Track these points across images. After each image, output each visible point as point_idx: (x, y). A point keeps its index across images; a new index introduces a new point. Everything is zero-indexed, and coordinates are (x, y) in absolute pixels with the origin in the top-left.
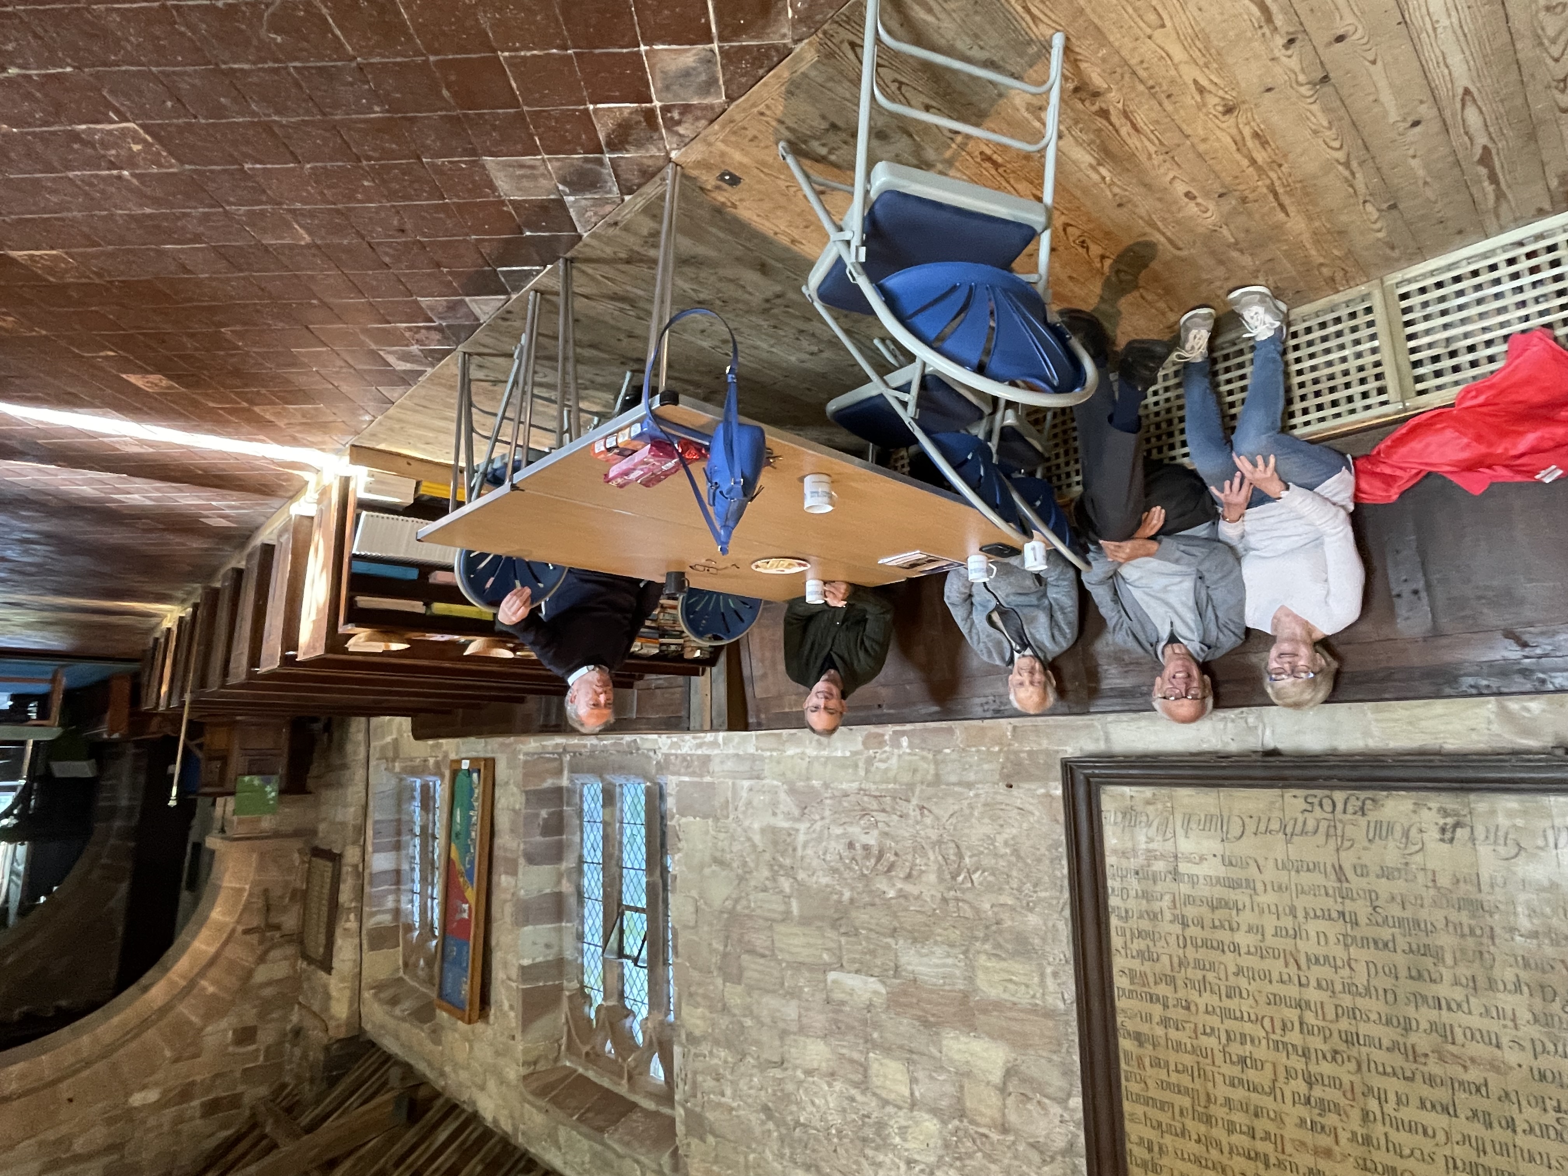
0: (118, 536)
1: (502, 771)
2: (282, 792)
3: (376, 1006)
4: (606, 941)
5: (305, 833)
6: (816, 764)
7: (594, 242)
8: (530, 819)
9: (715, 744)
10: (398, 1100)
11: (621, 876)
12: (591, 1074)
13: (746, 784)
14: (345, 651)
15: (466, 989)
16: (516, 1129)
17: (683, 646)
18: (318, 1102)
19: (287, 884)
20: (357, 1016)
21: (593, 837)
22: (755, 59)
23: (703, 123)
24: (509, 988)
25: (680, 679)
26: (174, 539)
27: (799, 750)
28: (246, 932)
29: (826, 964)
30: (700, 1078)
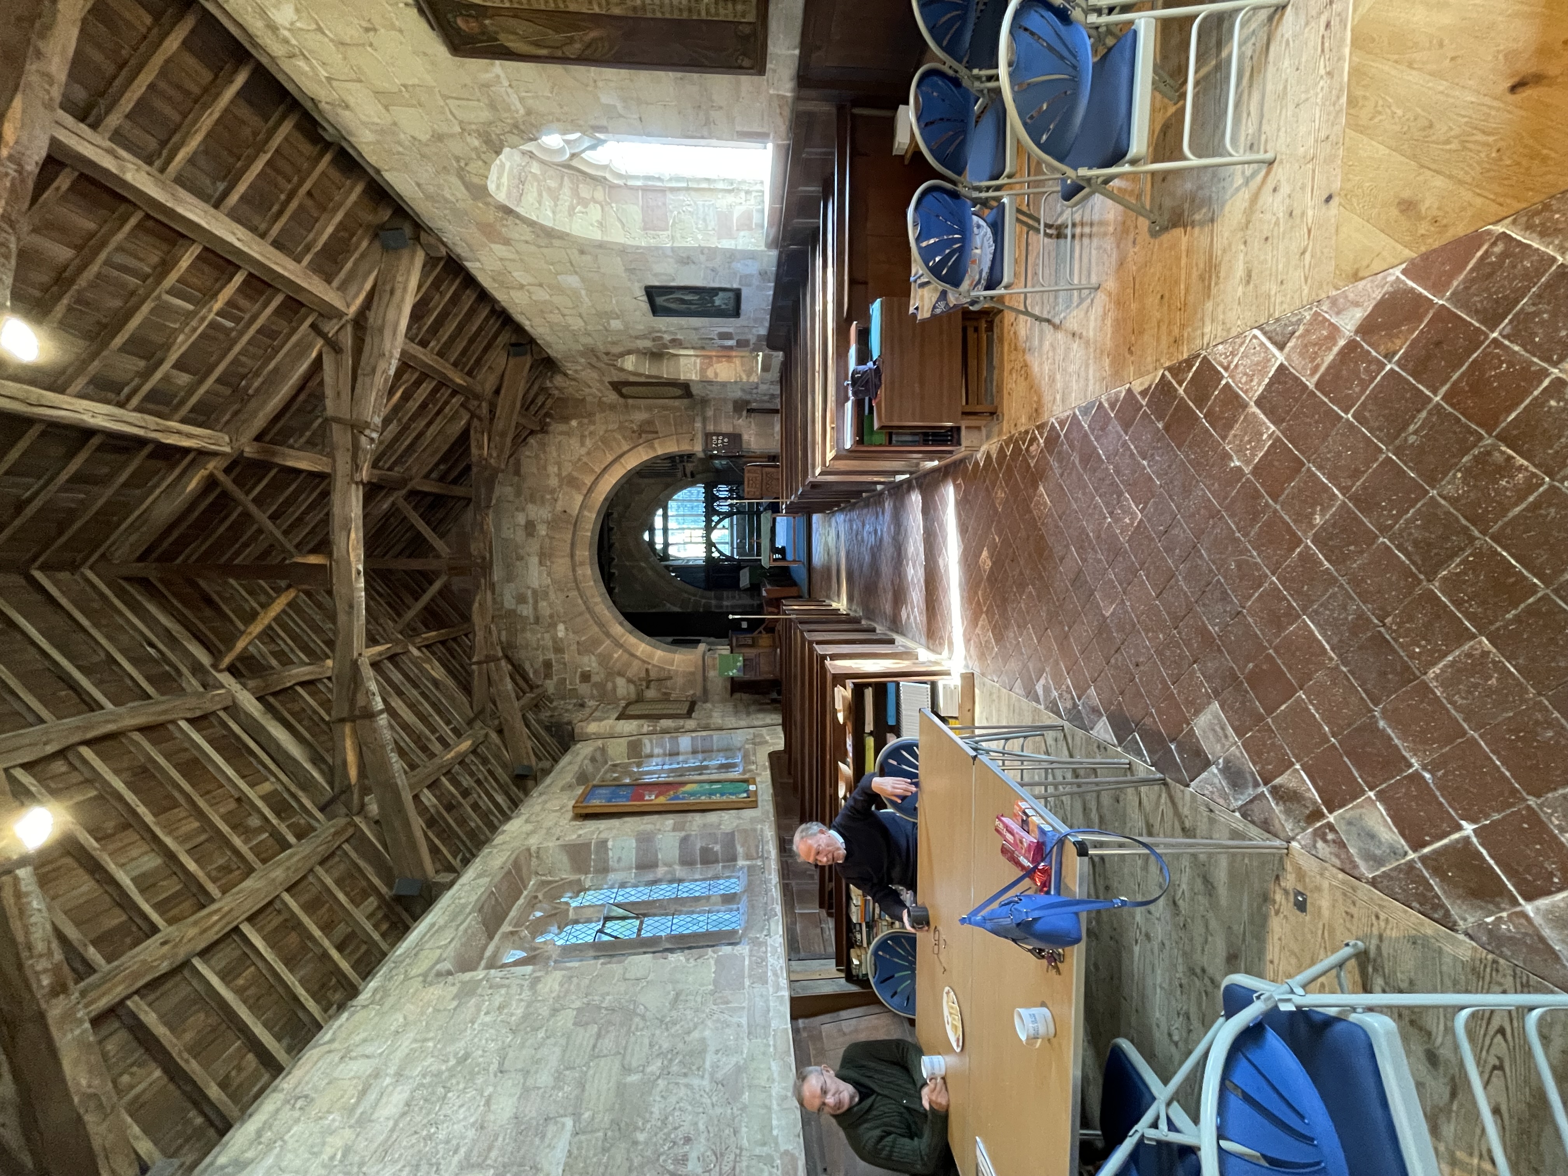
0: (886, 569)
1: (748, 813)
2: (732, 678)
3: (591, 749)
4: (618, 905)
5: (706, 696)
6: (764, 1095)
7: (1188, 797)
8: (713, 837)
9: (778, 988)
10: (530, 767)
11: (667, 915)
12: (521, 901)
13: (744, 1021)
14: (834, 686)
15: (597, 803)
16: (495, 847)
17: (861, 946)
18: (539, 721)
19: (674, 689)
20: (586, 738)
21: (697, 889)
22: (1424, 896)
23: (1338, 863)
24: (593, 833)
25: (832, 949)
26: (890, 596)
27: (776, 1075)
28: (647, 670)
29: (581, 1115)
30: (503, 991)
